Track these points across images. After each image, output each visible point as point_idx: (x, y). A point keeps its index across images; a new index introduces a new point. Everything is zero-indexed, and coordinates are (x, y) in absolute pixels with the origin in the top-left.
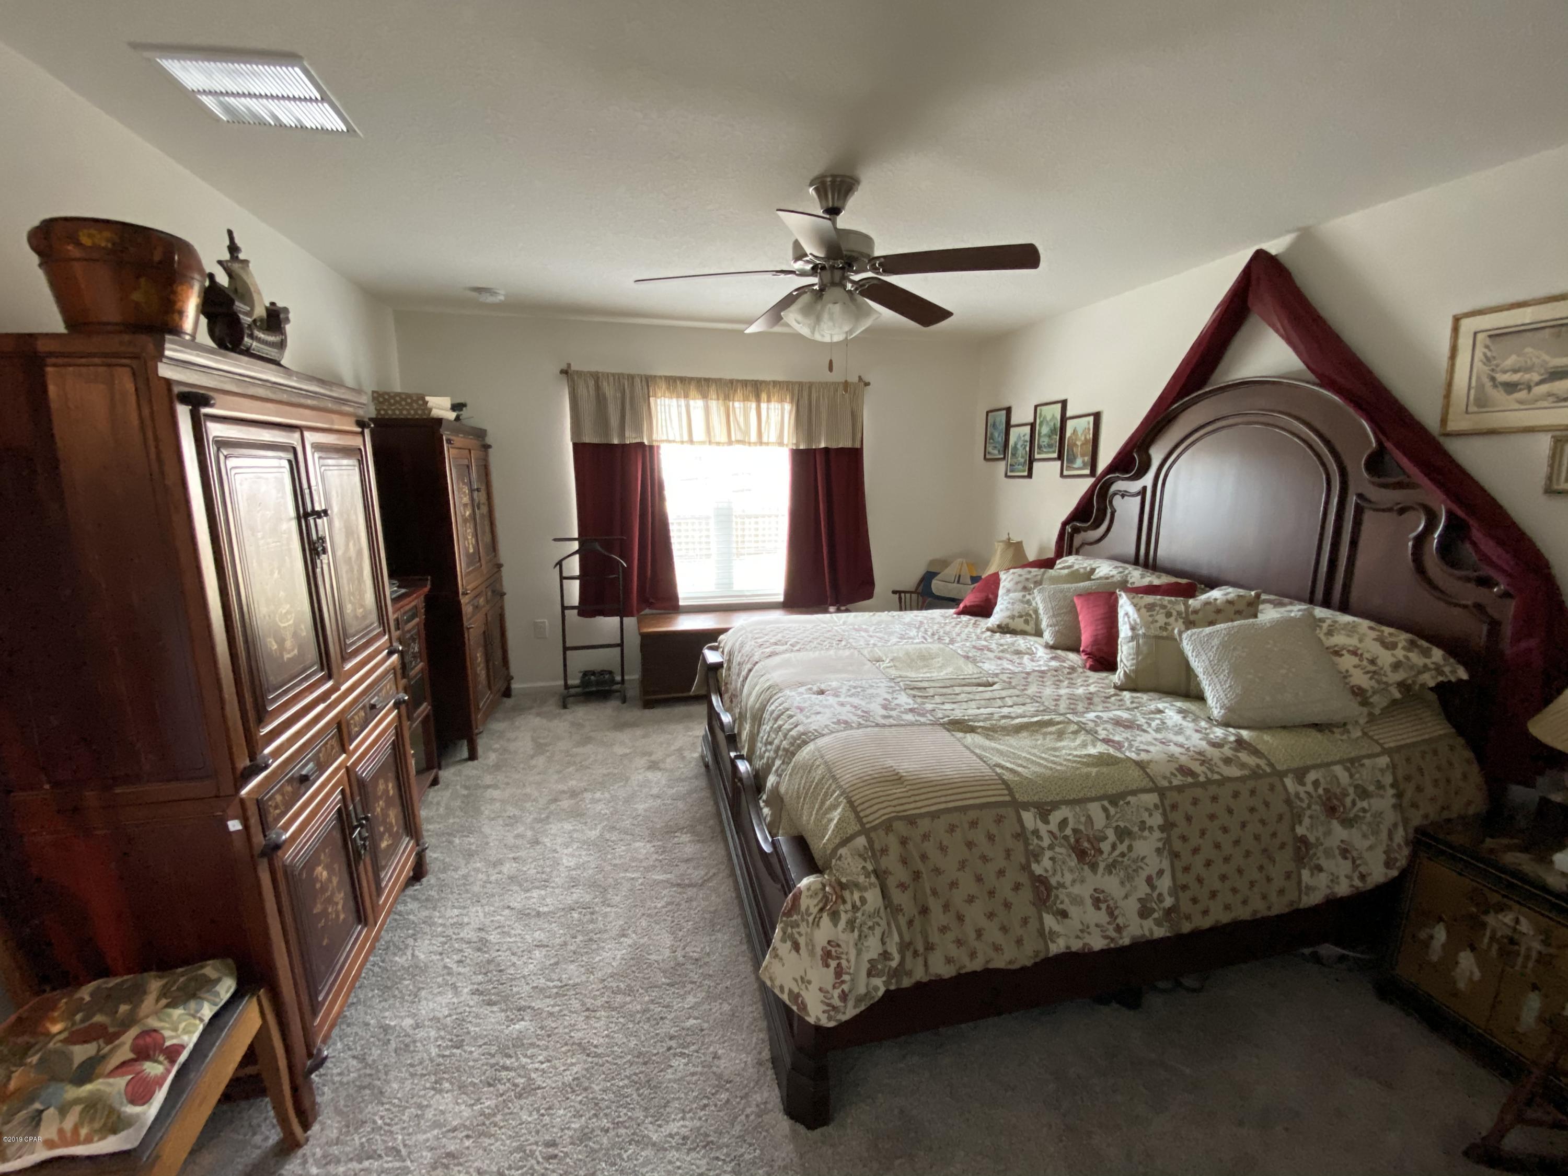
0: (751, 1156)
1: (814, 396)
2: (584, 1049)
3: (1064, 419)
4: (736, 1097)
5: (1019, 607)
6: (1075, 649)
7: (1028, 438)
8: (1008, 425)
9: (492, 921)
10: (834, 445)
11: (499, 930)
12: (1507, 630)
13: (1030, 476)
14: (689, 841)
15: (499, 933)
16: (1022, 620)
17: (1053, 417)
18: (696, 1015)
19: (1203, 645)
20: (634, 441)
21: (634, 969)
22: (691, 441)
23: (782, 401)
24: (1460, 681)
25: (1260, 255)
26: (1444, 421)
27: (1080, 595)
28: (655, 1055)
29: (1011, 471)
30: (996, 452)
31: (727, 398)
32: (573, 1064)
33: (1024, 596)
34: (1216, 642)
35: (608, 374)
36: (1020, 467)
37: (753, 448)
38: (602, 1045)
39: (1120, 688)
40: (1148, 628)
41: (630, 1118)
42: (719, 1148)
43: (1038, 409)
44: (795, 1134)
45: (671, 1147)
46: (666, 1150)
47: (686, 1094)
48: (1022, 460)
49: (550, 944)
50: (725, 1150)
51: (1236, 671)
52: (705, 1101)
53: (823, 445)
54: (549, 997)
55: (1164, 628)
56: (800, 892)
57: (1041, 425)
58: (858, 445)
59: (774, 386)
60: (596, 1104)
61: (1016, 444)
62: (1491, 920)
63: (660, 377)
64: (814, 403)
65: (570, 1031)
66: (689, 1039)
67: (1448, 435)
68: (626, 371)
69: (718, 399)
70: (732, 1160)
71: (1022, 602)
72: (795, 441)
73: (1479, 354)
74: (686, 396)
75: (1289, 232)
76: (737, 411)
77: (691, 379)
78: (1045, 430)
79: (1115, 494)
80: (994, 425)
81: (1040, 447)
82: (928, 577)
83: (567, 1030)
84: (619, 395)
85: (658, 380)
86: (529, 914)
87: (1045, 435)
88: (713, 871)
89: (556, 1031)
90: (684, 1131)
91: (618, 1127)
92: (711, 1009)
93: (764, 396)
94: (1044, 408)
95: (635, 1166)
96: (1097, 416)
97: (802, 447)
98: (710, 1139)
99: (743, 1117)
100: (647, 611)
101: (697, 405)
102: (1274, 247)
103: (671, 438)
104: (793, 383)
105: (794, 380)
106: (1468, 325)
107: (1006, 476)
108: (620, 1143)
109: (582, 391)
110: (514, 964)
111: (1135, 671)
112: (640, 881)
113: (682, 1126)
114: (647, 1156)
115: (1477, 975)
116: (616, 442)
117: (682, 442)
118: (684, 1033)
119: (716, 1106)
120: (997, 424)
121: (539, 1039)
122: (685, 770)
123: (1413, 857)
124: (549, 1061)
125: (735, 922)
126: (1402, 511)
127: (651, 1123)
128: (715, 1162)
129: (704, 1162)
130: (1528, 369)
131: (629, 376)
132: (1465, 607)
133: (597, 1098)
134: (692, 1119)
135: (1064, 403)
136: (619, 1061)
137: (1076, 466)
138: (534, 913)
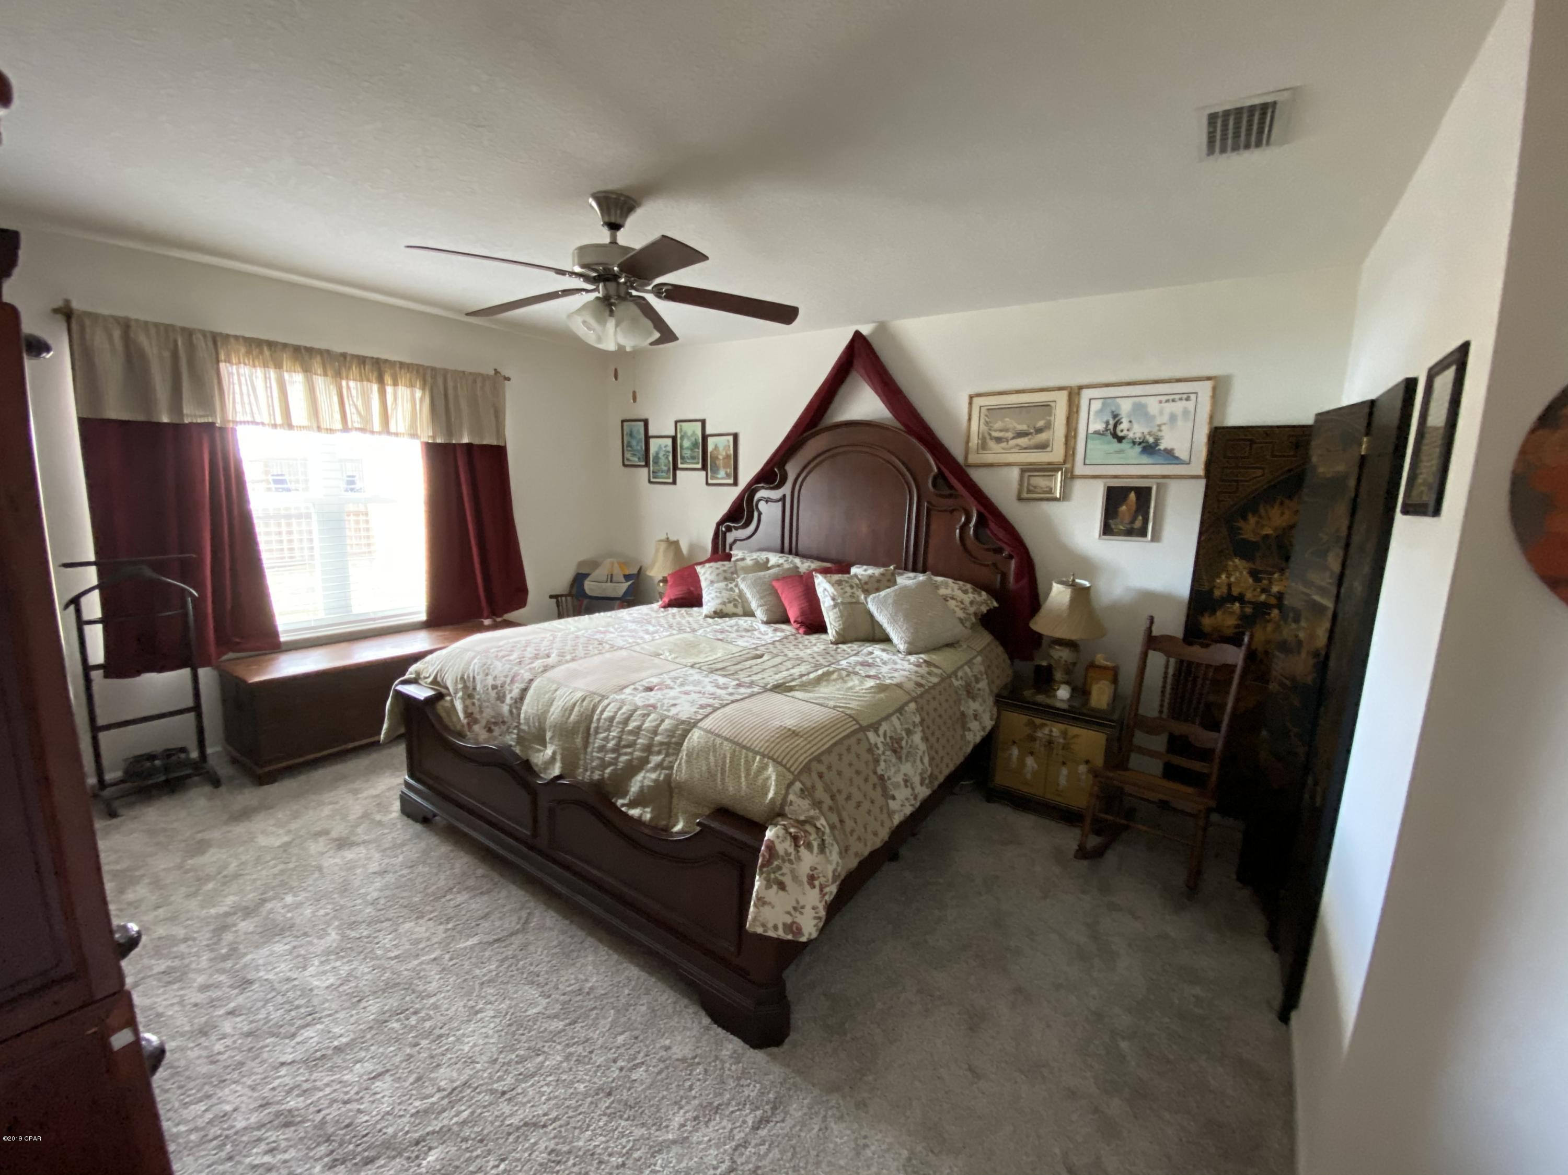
0: (756, 1091)
1: (450, 385)
2: (535, 1125)
3: (705, 438)
4: (710, 1063)
5: (726, 594)
6: (786, 621)
7: (670, 448)
8: (647, 438)
9: (274, 1089)
10: (477, 441)
11: (296, 1092)
12: (1012, 578)
13: (674, 482)
14: (471, 898)
15: (298, 1096)
16: (731, 605)
17: (694, 433)
18: (620, 1030)
19: (882, 604)
20: (200, 420)
21: (521, 1032)
22: (290, 426)
23: (412, 386)
24: (995, 608)
25: (858, 335)
26: (966, 458)
27: (777, 580)
28: (613, 1082)
29: (654, 477)
30: (636, 459)
31: (338, 375)
32: (535, 1144)
33: (727, 585)
34: (890, 601)
35: (146, 323)
36: (664, 474)
37: (376, 437)
38: (551, 1110)
39: (836, 643)
40: (843, 598)
41: (634, 1140)
42: (728, 1104)
43: (679, 424)
44: (774, 1057)
45: (690, 1132)
46: (687, 1138)
47: (667, 1089)
48: (665, 468)
49: (388, 1066)
50: (734, 1103)
51: (907, 618)
52: (688, 1084)
53: (465, 440)
54: (444, 1110)
55: (852, 596)
56: (772, 842)
57: (682, 438)
58: (502, 444)
59: (401, 368)
60: (593, 1154)
61: (657, 454)
62: (1039, 734)
63: (237, 338)
64: (451, 392)
65: (503, 1121)
66: (632, 1052)
67: (969, 466)
68: (179, 323)
69: (325, 375)
70: (745, 1104)
71: (727, 590)
72: (431, 434)
73: (982, 421)
74: (278, 366)
75: (874, 322)
76: (354, 392)
77: (285, 346)
78: (686, 444)
79: (759, 500)
80: (631, 435)
81: (682, 458)
82: (579, 579)
83: (497, 1124)
84: (166, 354)
85: (232, 340)
86: (323, 1056)
87: (687, 448)
88: (524, 914)
89: (485, 1132)
90: (689, 1115)
91: (631, 1155)
92: (629, 1019)
93: (388, 379)
94: (684, 424)
95: (674, 1167)
96: (736, 437)
97: (439, 441)
98: (715, 1104)
99: (727, 1072)
100: (231, 655)
101: (296, 381)
102: (866, 330)
103: (258, 420)
104: (425, 368)
105: (426, 363)
106: (978, 402)
107: (650, 482)
108: (645, 1163)
109: (99, 341)
110: (359, 1111)
111: (843, 629)
112: (447, 957)
113: (685, 1113)
114: (677, 1154)
115: (1036, 766)
116: (165, 419)
117: (275, 426)
118: (622, 1050)
119: (699, 1080)
120: (635, 433)
121: (472, 1151)
122: (394, 835)
123: (999, 712)
124: (503, 1160)
125: (587, 944)
126: (952, 511)
127: (657, 1130)
128: (734, 1115)
129: (725, 1123)
130: (1007, 430)
131: (183, 329)
132: (987, 566)
133: (589, 1150)
134: (688, 1103)
135: (703, 422)
136: (581, 1110)
137: (719, 476)
138: (330, 1052)
